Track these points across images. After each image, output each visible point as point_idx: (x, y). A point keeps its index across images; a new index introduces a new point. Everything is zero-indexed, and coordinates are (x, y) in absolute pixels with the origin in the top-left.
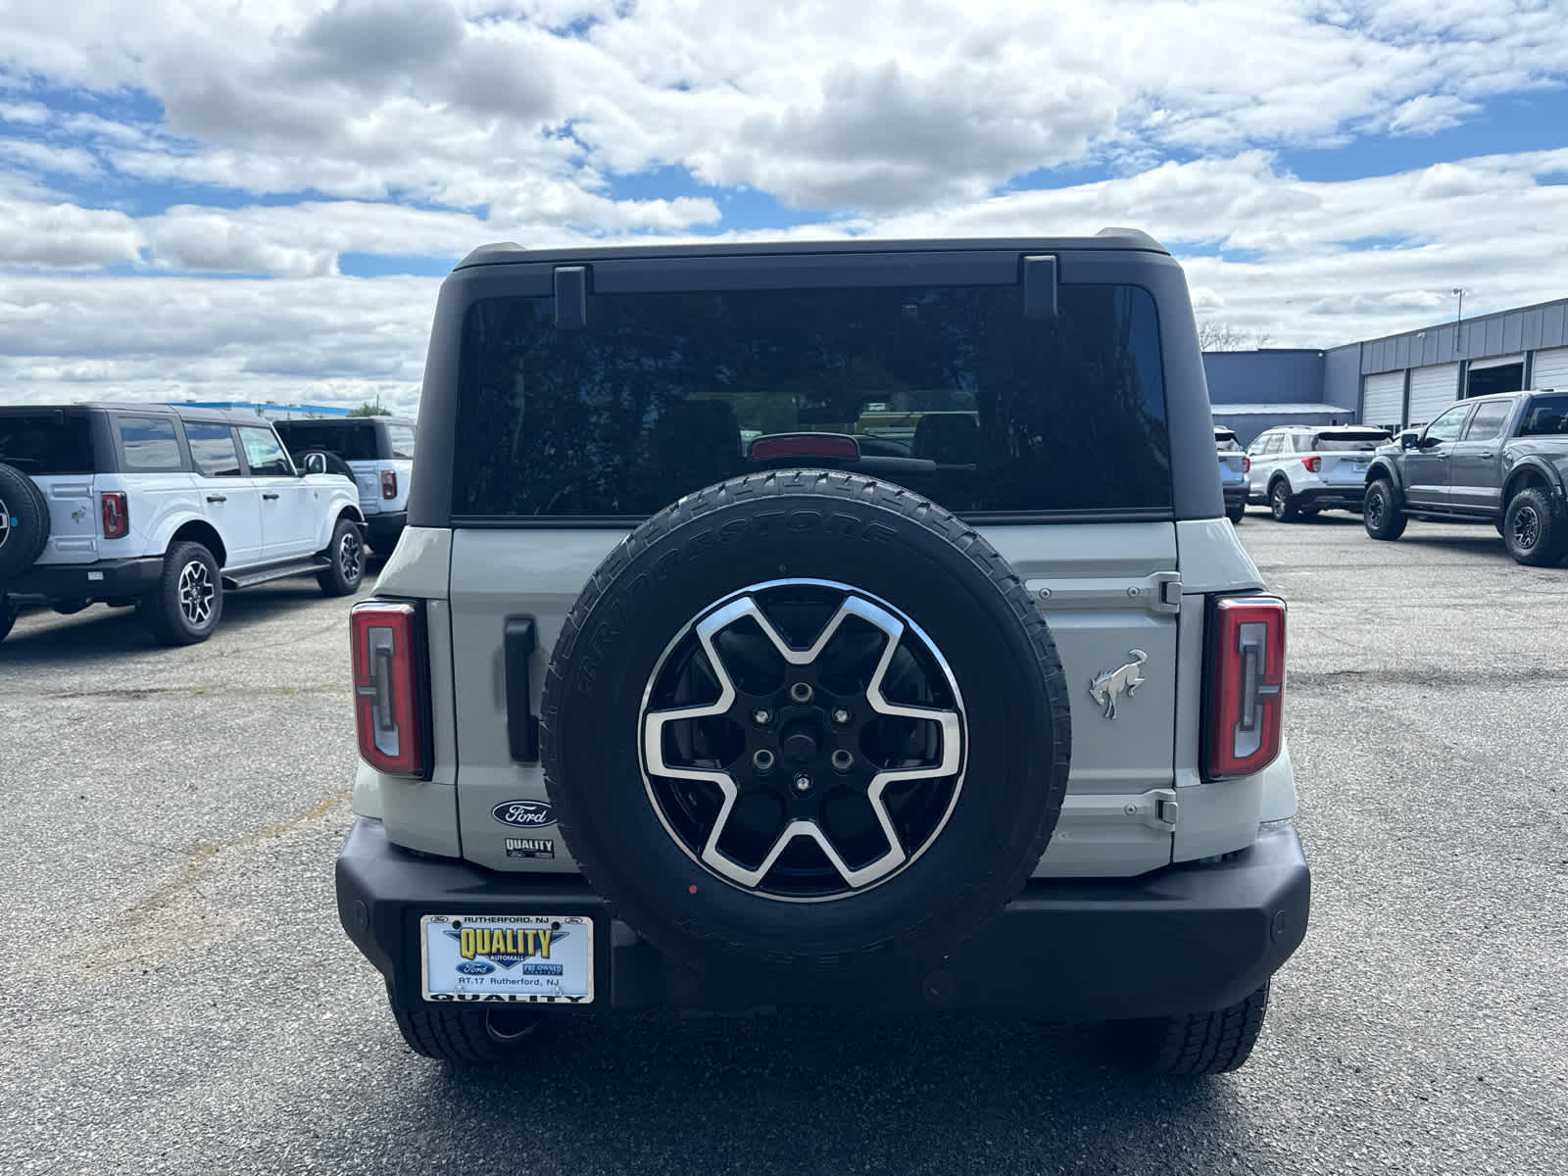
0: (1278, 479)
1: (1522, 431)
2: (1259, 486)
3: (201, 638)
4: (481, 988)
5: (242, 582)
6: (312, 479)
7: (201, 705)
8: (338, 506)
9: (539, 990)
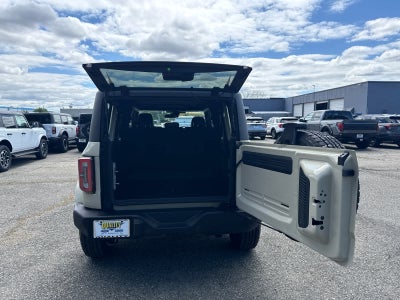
0: (273, 129)
1: (324, 119)
2: (269, 131)
3: (6, 170)
4: (106, 235)
5: (17, 156)
6: (34, 129)
7: (10, 187)
8: (41, 136)
9: (119, 234)
